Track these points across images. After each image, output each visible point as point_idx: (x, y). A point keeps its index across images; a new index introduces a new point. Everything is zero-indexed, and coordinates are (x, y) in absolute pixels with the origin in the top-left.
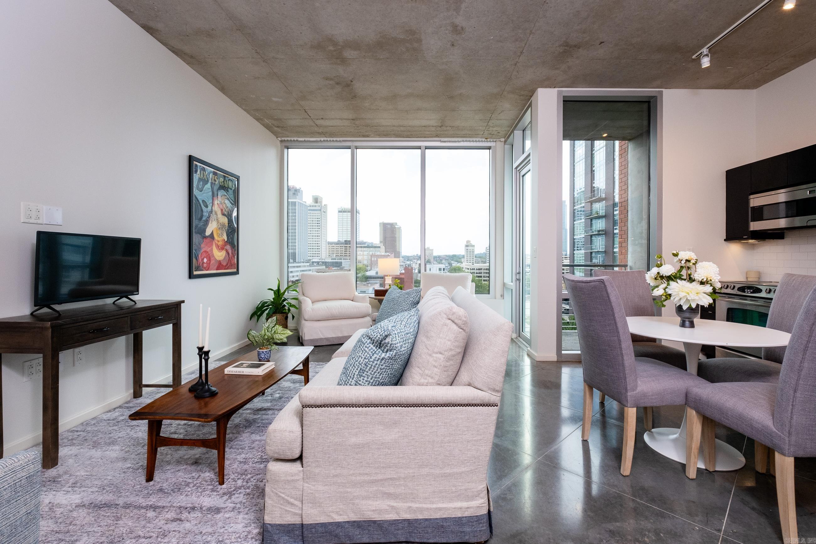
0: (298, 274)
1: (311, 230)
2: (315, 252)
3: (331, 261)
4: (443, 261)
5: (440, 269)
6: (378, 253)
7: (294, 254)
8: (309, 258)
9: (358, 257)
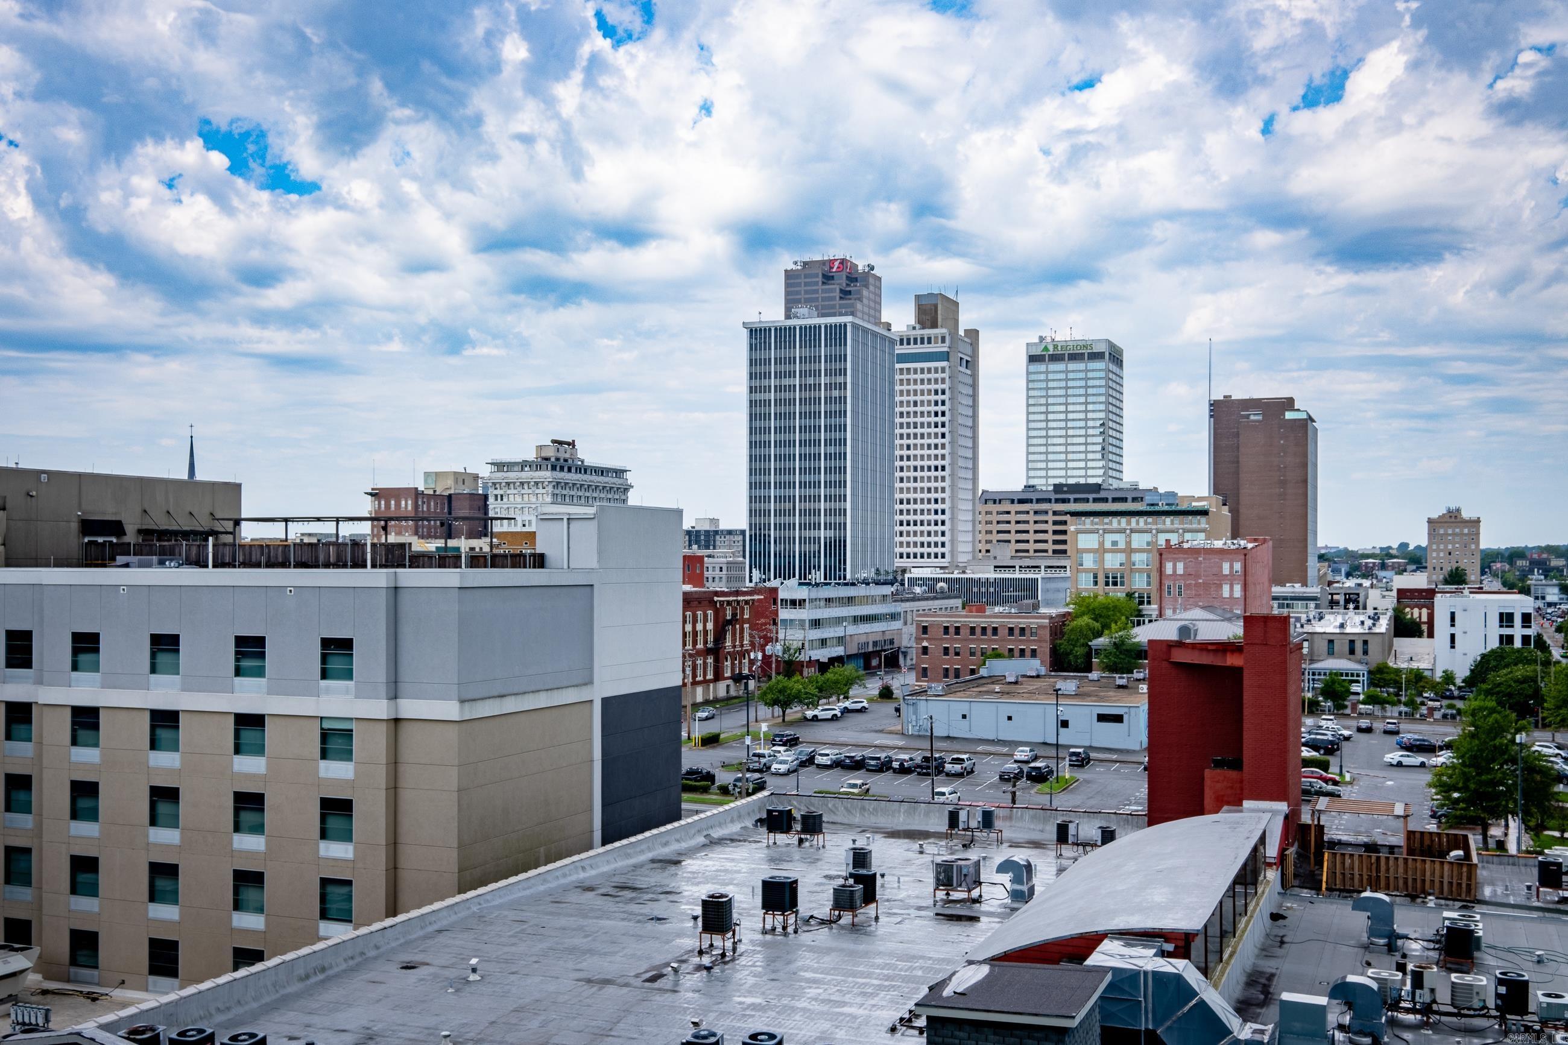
0: (838, 632)
1: (911, 442)
2: (926, 539)
3: (992, 575)
4: (1535, 579)
5: (1506, 619)
6: (1198, 540)
7: (836, 547)
8: (899, 563)
9: (1108, 556)
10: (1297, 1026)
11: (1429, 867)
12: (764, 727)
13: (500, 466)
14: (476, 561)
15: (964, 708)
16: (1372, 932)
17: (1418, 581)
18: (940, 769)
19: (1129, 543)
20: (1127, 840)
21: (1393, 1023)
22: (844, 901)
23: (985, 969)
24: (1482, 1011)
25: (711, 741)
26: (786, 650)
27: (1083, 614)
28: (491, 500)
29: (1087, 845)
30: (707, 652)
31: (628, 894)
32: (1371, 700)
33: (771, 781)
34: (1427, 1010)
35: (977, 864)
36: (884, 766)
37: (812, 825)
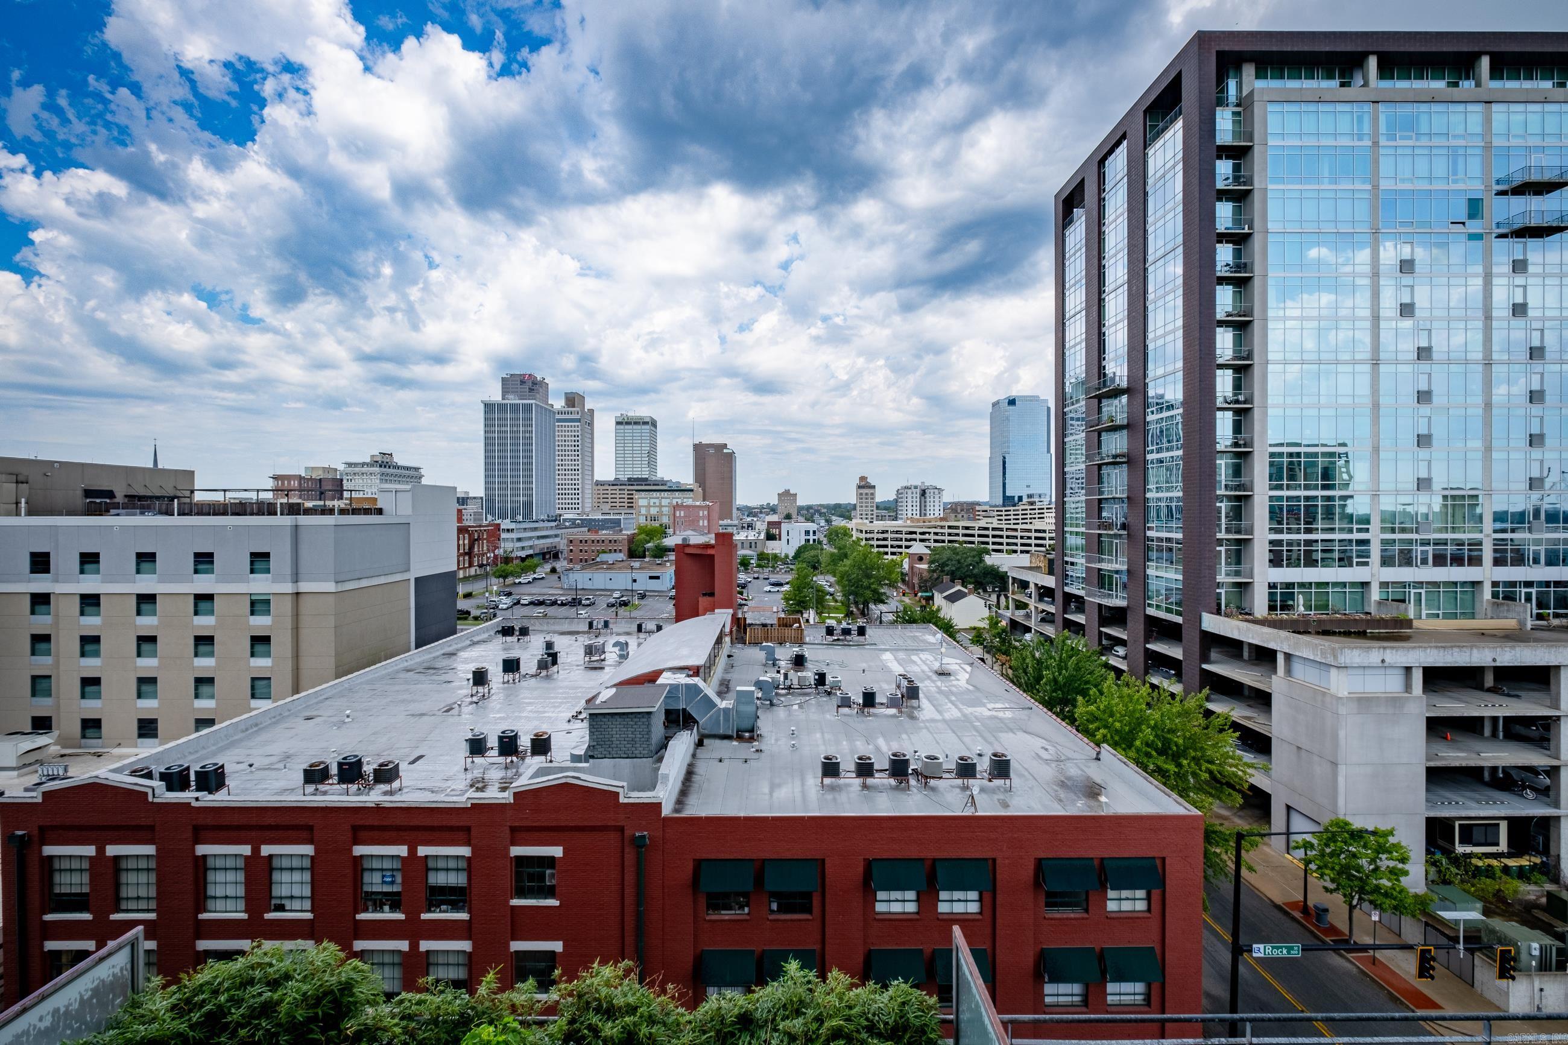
0: (530, 543)
1: (563, 458)
2: (570, 501)
3: (601, 517)
4: (817, 516)
5: (807, 533)
6: (690, 502)
7: (528, 505)
8: (558, 512)
9: (652, 509)
10: (743, 700)
11: (787, 631)
12: (495, 588)
13: (350, 465)
14: (342, 512)
15: (590, 576)
16: (767, 659)
17: (774, 518)
18: (580, 603)
19: (660, 503)
20: (668, 629)
21: (777, 694)
22: (542, 665)
23: (614, 690)
24: (809, 686)
25: (468, 596)
26: (505, 552)
27: (641, 534)
28: (345, 482)
29: (650, 632)
30: (465, 554)
31: (432, 671)
32: (759, 566)
33: (498, 612)
34: (790, 688)
35: (604, 644)
36: (554, 603)
37: (524, 632)
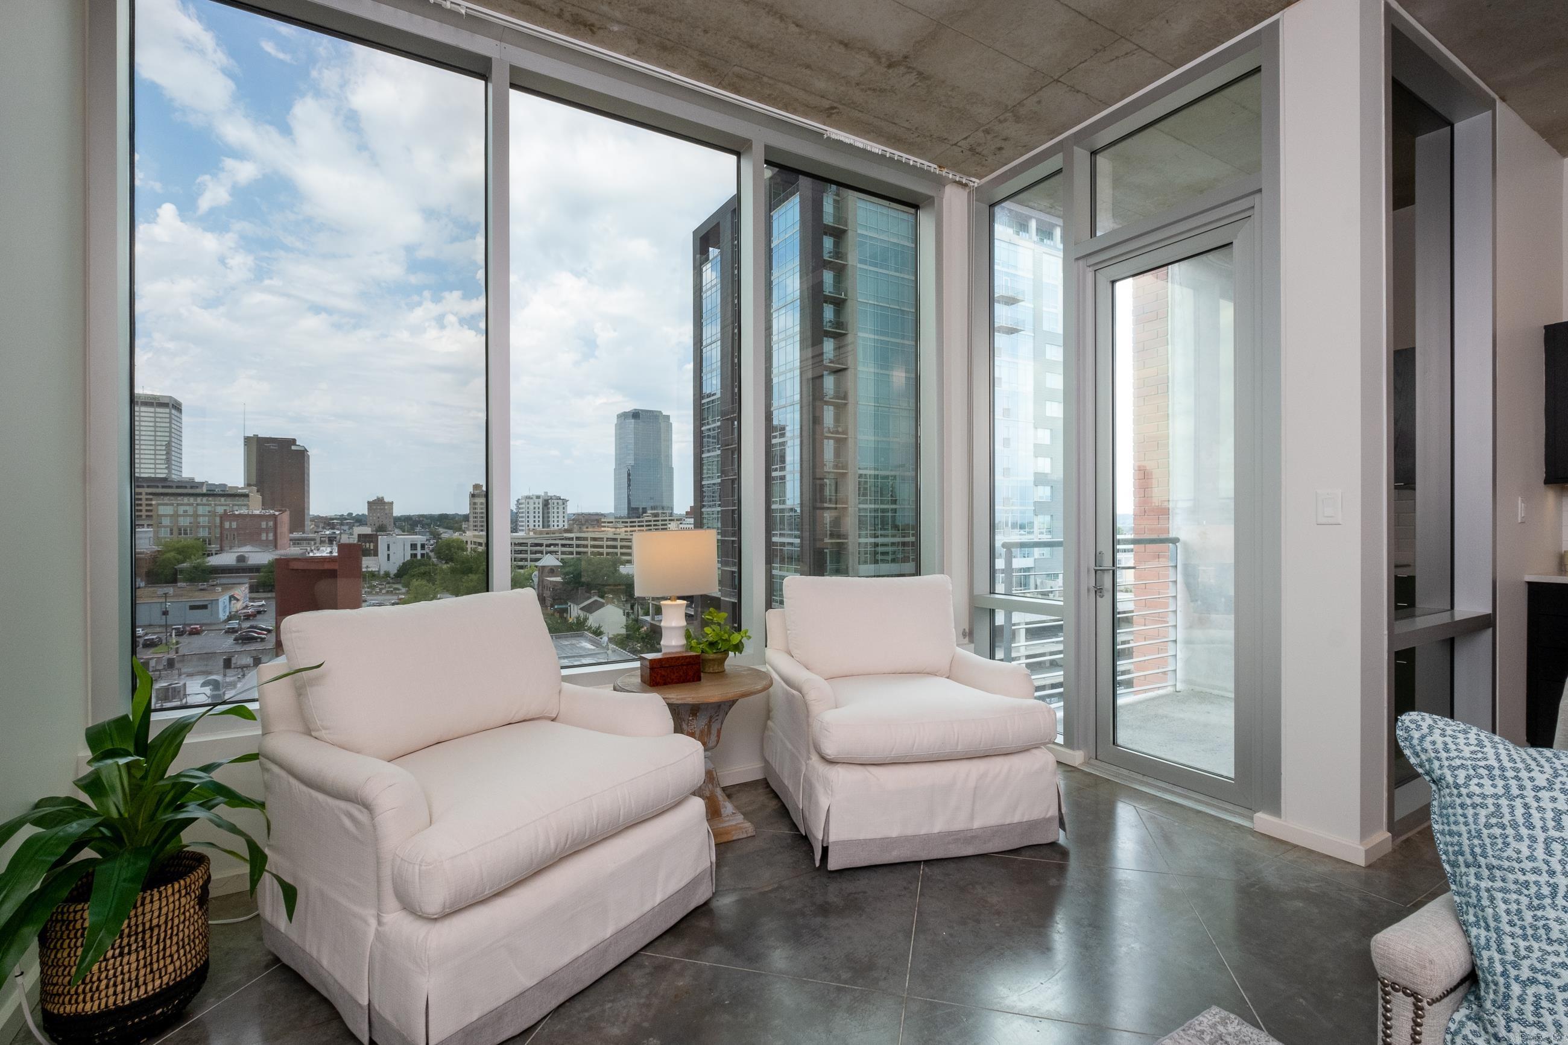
4: (420, 529)
5: (414, 546)
6: (244, 510)
9: (181, 519)
17: (367, 530)
19: (195, 511)
27: (169, 551)
29: (243, 667)
